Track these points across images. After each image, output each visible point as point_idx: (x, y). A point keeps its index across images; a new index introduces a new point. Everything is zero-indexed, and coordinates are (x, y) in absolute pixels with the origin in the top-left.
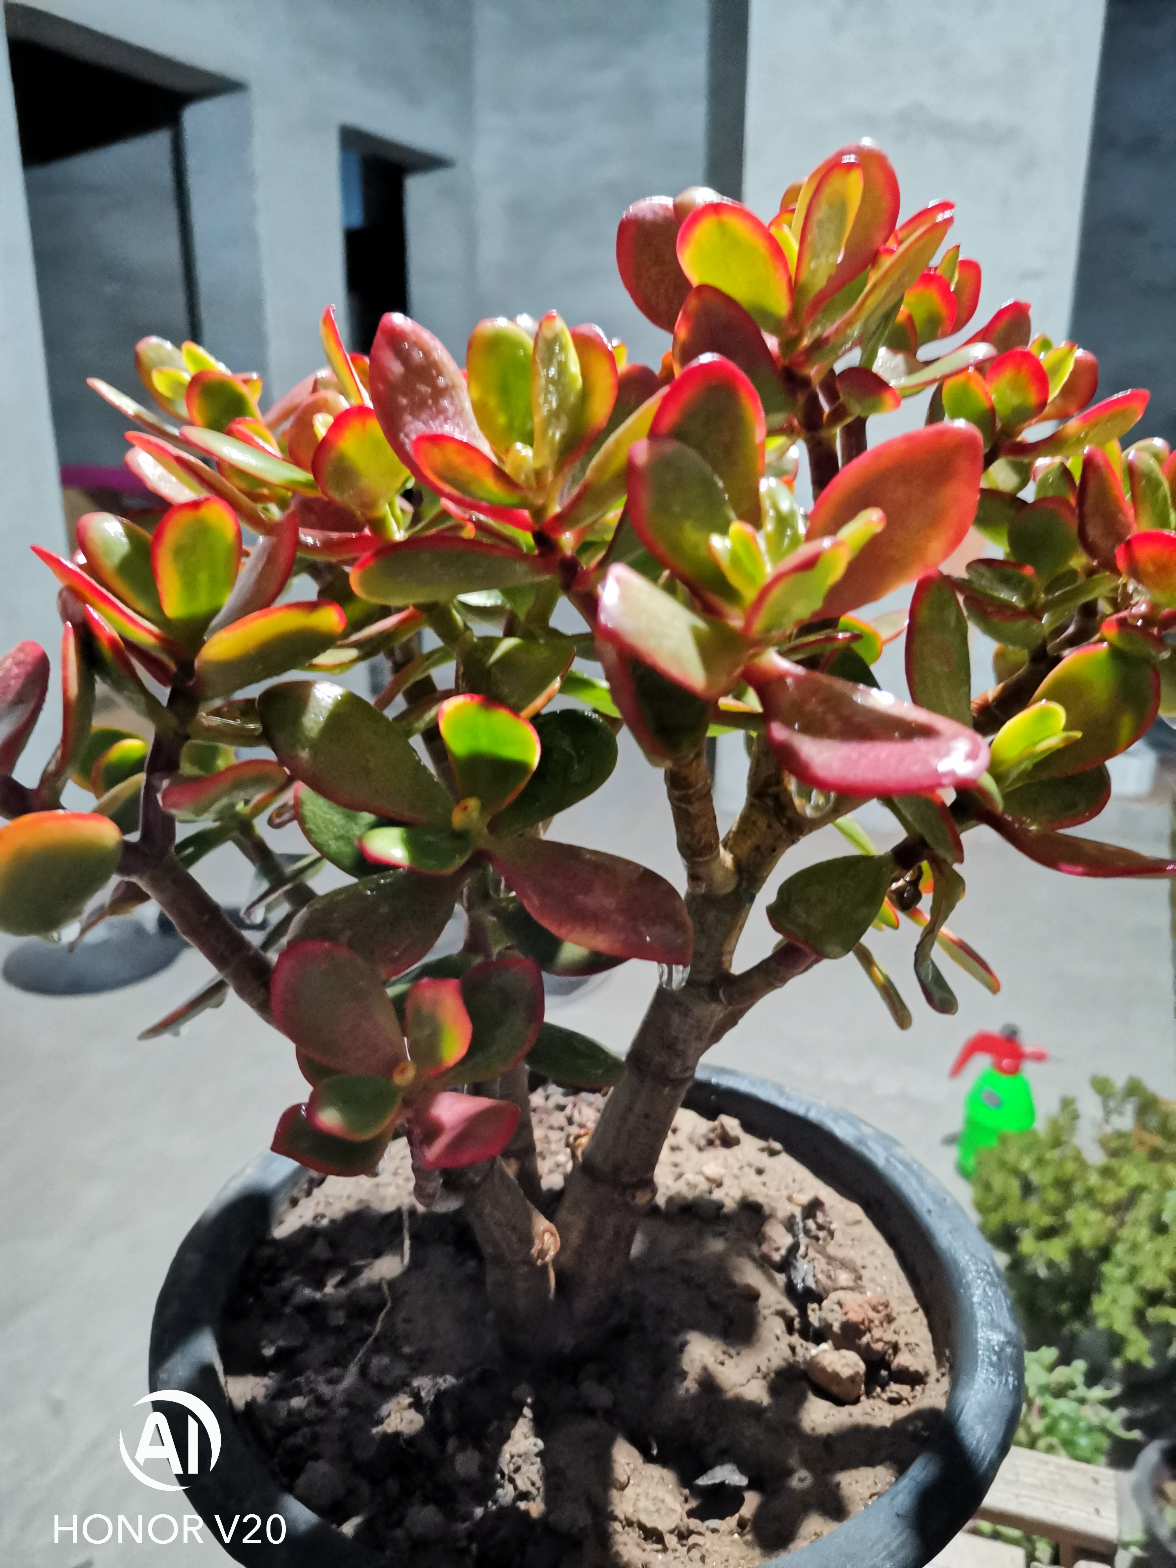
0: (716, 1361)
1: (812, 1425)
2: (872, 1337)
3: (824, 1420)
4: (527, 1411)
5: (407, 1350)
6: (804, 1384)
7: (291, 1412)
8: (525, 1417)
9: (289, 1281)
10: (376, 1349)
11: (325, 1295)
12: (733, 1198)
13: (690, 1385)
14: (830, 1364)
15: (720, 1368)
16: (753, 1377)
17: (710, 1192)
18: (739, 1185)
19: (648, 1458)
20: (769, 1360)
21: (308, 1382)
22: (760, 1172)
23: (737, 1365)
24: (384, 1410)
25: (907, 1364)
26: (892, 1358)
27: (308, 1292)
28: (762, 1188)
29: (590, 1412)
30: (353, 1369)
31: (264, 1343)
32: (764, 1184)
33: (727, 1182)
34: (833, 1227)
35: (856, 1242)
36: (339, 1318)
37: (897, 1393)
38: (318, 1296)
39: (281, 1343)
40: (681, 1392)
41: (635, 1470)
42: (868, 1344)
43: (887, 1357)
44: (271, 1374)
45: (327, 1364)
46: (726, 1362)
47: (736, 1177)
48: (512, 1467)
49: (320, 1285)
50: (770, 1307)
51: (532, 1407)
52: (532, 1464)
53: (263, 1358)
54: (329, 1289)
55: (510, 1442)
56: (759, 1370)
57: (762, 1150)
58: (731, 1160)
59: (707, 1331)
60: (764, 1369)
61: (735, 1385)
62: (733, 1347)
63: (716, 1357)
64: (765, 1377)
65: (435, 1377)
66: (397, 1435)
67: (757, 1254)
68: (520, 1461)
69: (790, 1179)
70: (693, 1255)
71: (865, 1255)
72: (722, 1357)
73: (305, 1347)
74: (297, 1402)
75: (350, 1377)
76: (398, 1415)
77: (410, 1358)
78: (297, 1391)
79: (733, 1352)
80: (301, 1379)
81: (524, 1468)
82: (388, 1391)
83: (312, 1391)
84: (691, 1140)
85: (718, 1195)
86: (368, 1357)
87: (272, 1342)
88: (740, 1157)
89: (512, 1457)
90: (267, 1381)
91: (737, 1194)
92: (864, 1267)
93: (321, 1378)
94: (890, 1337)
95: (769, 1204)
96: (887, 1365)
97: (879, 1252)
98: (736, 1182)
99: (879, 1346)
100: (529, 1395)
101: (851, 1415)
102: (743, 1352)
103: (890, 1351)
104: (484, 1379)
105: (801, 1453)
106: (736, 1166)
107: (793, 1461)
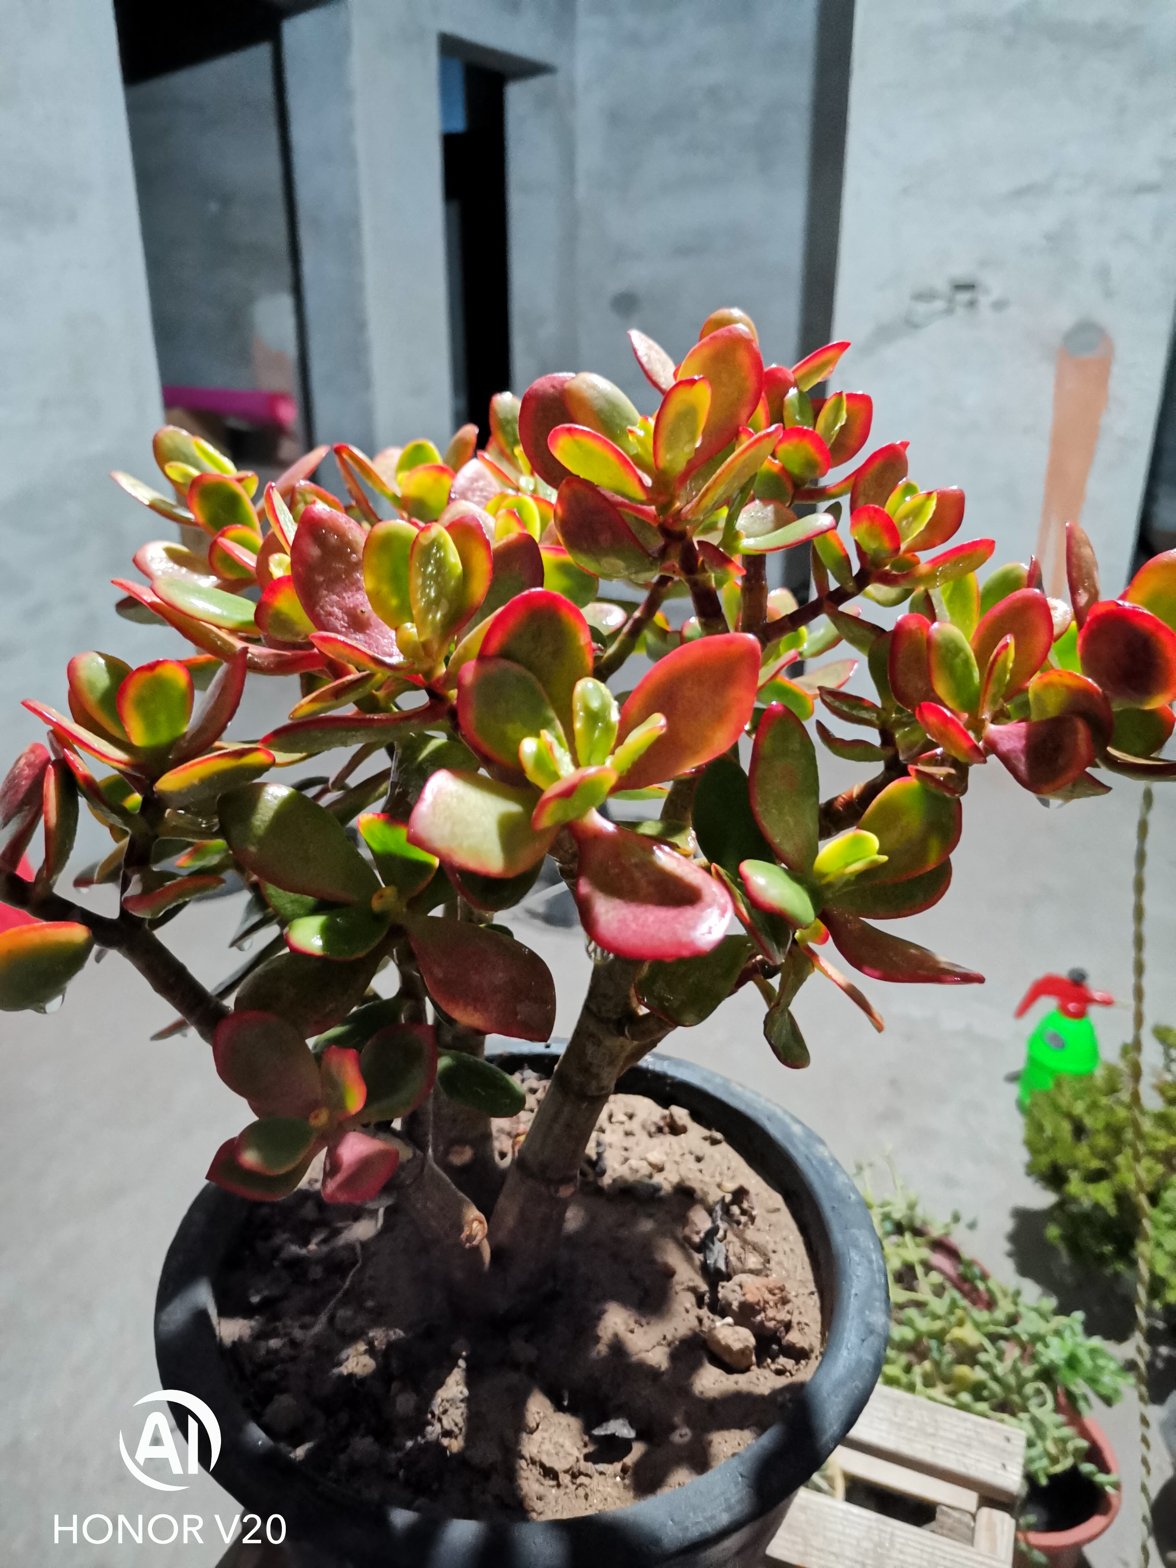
0: (626, 1330)
1: (701, 1389)
2: (766, 1315)
3: (713, 1386)
4: (462, 1363)
5: (370, 1304)
6: (702, 1353)
7: (269, 1351)
8: (459, 1367)
9: (280, 1238)
10: (343, 1303)
11: (309, 1251)
12: (670, 1182)
13: (602, 1349)
14: (724, 1338)
15: (630, 1335)
16: (659, 1344)
17: (651, 1176)
18: (678, 1171)
19: (559, 1407)
20: (676, 1329)
21: (285, 1326)
22: (699, 1159)
23: (645, 1333)
24: (343, 1355)
25: (794, 1341)
26: (783, 1334)
27: (294, 1249)
28: (698, 1174)
29: (516, 1366)
30: (323, 1318)
31: (252, 1291)
32: (701, 1171)
33: (668, 1167)
34: (754, 1213)
35: (772, 1228)
36: (316, 1272)
37: (783, 1365)
38: (304, 1252)
39: (266, 1293)
40: (594, 1354)
41: (545, 1417)
42: (762, 1322)
43: (778, 1334)
44: (257, 1317)
45: (302, 1313)
46: (636, 1330)
47: (677, 1163)
48: (441, 1409)
49: (305, 1243)
50: (682, 1283)
51: (466, 1359)
52: (457, 1408)
53: (249, 1303)
54: (312, 1247)
55: (444, 1387)
56: (665, 1338)
57: (705, 1139)
58: (676, 1147)
59: (625, 1301)
60: (669, 1337)
61: (640, 1351)
62: (644, 1317)
63: (627, 1325)
64: (669, 1345)
65: (387, 1330)
66: (351, 1376)
67: (680, 1236)
68: (447, 1405)
69: (725, 1168)
70: (624, 1233)
71: (778, 1239)
72: (633, 1325)
73: (285, 1297)
74: (274, 1343)
75: (320, 1325)
76: (355, 1359)
77: (370, 1311)
78: (274, 1334)
79: (644, 1321)
80: (279, 1324)
81: (451, 1411)
82: (350, 1339)
83: (286, 1334)
84: (644, 1127)
85: (658, 1179)
86: (335, 1308)
87: (258, 1292)
88: (684, 1145)
89: (443, 1401)
90: (253, 1323)
91: (675, 1179)
92: (774, 1252)
93: (297, 1324)
94: (783, 1316)
95: (702, 1189)
96: (778, 1341)
97: (791, 1238)
98: (675, 1166)
99: (771, 1324)
100: (465, 1350)
101: (736, 1383)
102: (652, 1322)
103: (782, 1329)
104: (429, 1334)
105: (686, 1412)
106: (679, 1152)
107: (677, 1420)
